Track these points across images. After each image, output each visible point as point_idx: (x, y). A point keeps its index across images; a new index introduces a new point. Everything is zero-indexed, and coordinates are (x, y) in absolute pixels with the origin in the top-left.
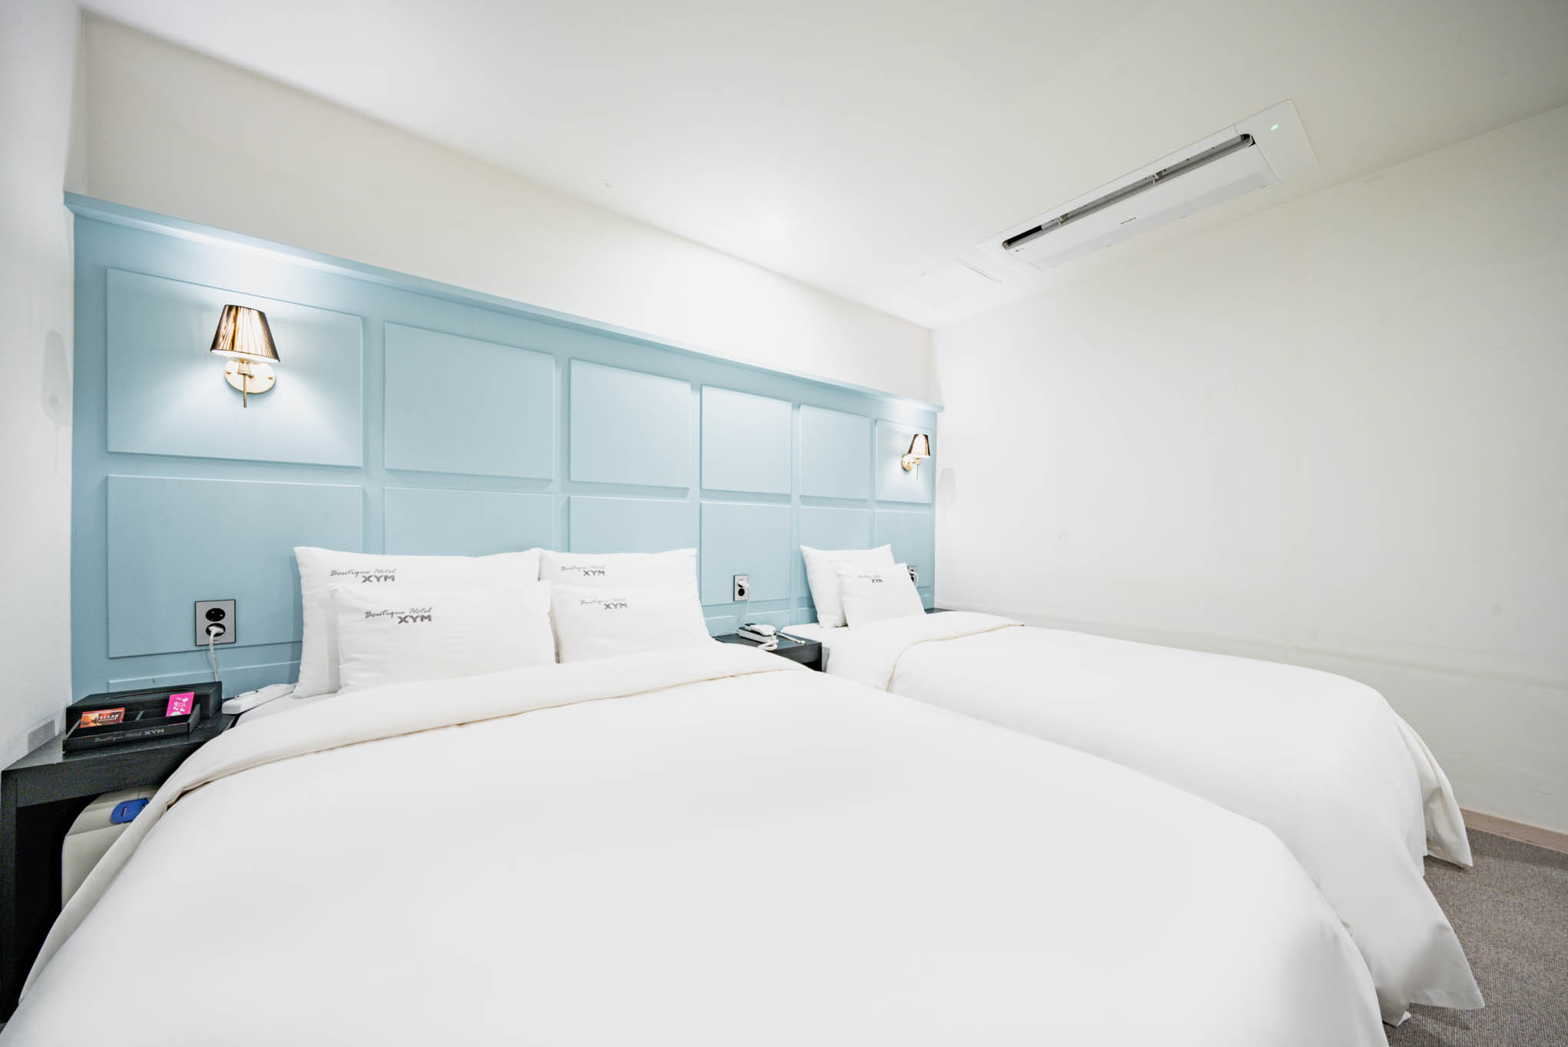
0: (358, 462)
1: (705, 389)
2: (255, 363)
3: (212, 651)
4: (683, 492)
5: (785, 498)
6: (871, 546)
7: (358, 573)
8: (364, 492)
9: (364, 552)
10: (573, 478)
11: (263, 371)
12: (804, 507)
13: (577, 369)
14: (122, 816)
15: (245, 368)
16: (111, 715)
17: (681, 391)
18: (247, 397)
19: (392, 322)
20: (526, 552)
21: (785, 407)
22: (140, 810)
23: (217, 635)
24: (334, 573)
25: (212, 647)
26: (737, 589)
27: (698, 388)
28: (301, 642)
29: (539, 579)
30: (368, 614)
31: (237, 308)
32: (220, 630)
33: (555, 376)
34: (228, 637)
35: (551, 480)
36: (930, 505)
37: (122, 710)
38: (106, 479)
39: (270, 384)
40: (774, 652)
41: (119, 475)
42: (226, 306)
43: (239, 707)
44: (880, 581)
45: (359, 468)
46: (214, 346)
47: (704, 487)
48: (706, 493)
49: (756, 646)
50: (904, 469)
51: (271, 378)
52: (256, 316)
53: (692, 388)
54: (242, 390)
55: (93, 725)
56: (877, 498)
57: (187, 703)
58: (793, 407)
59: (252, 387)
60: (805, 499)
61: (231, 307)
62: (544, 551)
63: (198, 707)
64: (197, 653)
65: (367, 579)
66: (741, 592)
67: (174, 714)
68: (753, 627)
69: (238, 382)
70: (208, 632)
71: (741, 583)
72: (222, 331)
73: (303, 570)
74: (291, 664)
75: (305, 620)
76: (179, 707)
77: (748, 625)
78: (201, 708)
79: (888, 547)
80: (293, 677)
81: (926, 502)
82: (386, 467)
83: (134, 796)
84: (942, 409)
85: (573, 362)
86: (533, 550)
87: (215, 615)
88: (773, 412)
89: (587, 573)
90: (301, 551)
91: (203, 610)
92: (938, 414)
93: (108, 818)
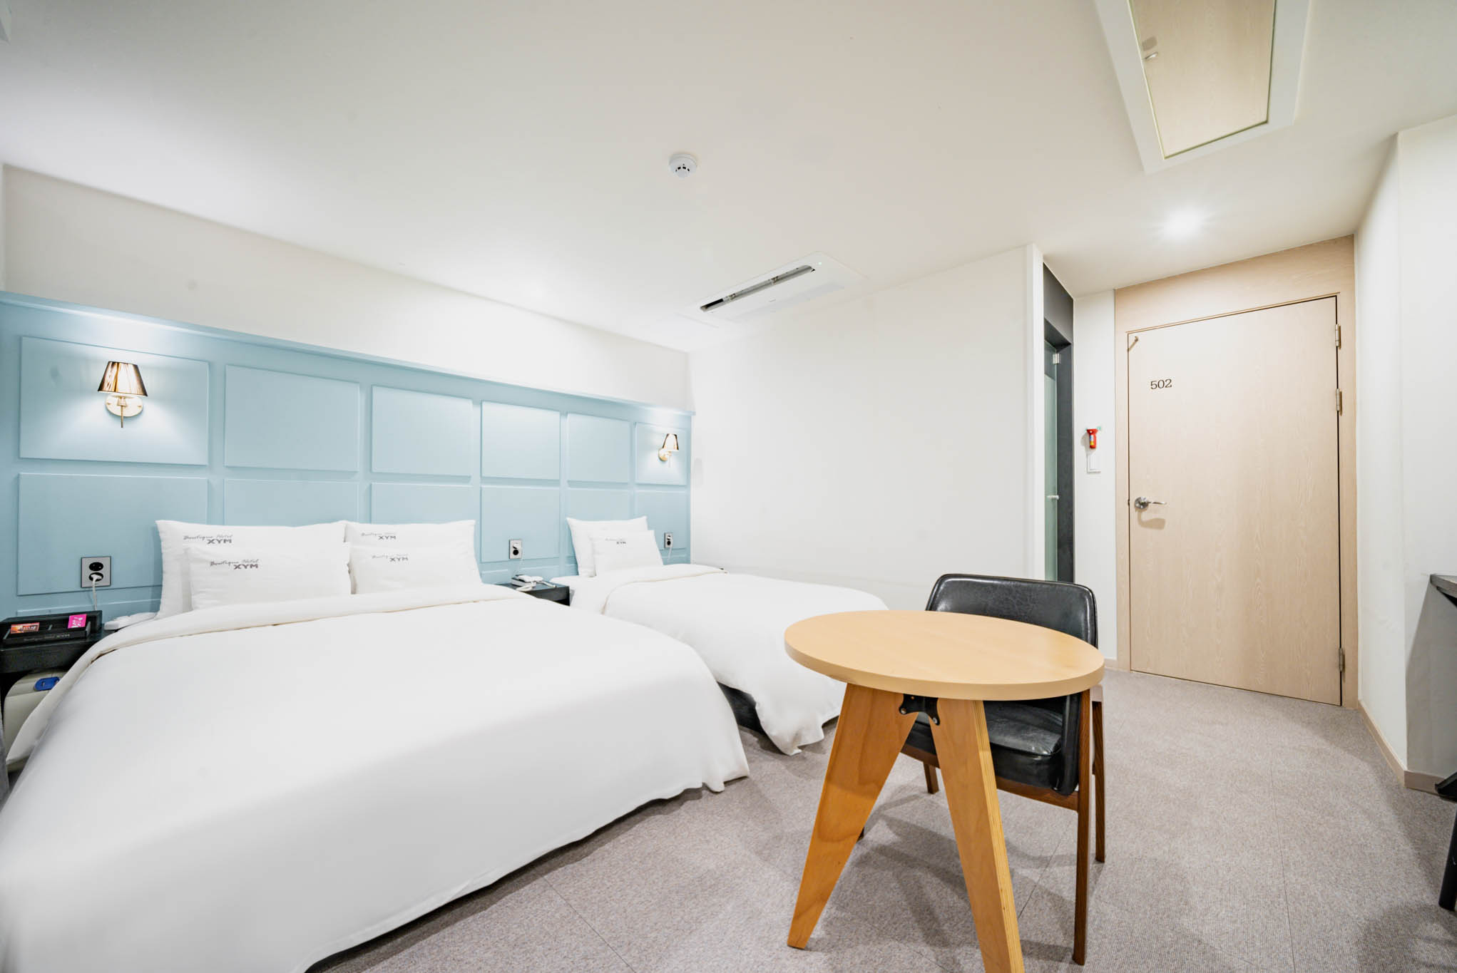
0: (205, 462)
1: (484, 404)
2: (129, 398)
3: (94, 591)
4: (466, 479)
5: (556, 483)
6: (632, 516)
7: (204, 538)
8: (208, 482)
9: (208, 524)
10: (374, 471)
11: (135, 403)
12: (570, 489)
13: (379, 394)
14: (44, 686)
15: (122, 402)
16: (31, 626)
17: (466, 407)
18: (122, 419)
19: (233, 365)
20: (335, 523)
21: (556, 416)
22: (54, 685)
23: (97, 580)
24: (186, 538)
25: (94, 589)
26: (512, 550)
27: (479, 403)
28: (161, 586)
29: (345, 541)
30: (212, 563)
31: (118, 363)
32: (99, 577)
33: (359, 398)
34: (105, 582)
35: (356, 472)
36: (687, 486)
37: (38, 624)
38: (18, 477)
39: (139, 410)
40: (528, 593)
41: (27, 473)
42: (109, 362)
43: (117, 625)
44: (624, 543)
45: (205, 466)
46: (101, 388)
47: (483, 475)
48: (484, 479)
49: (515, 589)
50: (661, 459)
51: (140, 406)
52: (132, 369)
53: (473, 403)
54: (120, 415)
55: (19, 632)
56: (637, 481)
57: (82, 621)
58: (561, 415)
59: (126, 413)
60: (571, 483)
61: (114, 363)
62: (349, 523)
63: (89, 623)
64: (82, 593)
65: (211, 542)
66: (516, 552)
67: (73, 627)
68: (521, 577)
69: (117, 411)
70: (91, 579)
71: (515, 546)
72: (107, 378)
73: (162, 536)
74: (152, 601)
75: (164, 569)
76: (76, 623)
77: (517, 576)
78: (91, 625)
79: (644, 518)
80: (155, 608)
81: (682, 484)
82: (225, 465)
83: (49, 676)
84: (694, 414)
85: (374, 388)
86: (340, 522)
87: (96, 567)
88: (545, 419)
89: (381, 538)
90: (161, 523)
91: (87, 563)
92: (692, 417)
93: (32, 687)
